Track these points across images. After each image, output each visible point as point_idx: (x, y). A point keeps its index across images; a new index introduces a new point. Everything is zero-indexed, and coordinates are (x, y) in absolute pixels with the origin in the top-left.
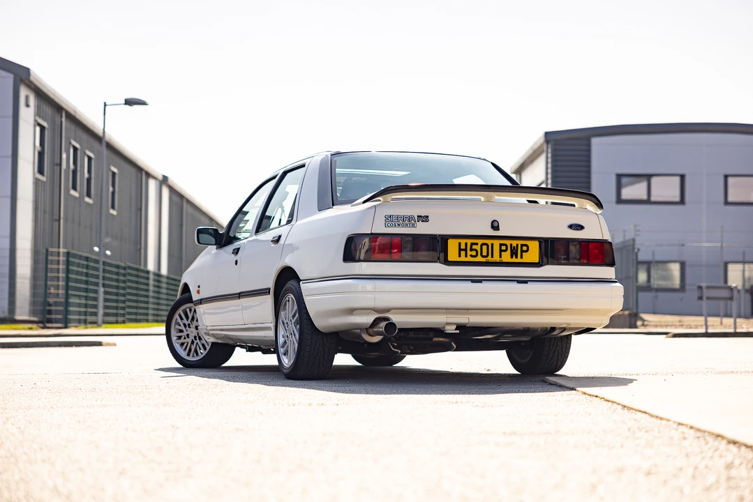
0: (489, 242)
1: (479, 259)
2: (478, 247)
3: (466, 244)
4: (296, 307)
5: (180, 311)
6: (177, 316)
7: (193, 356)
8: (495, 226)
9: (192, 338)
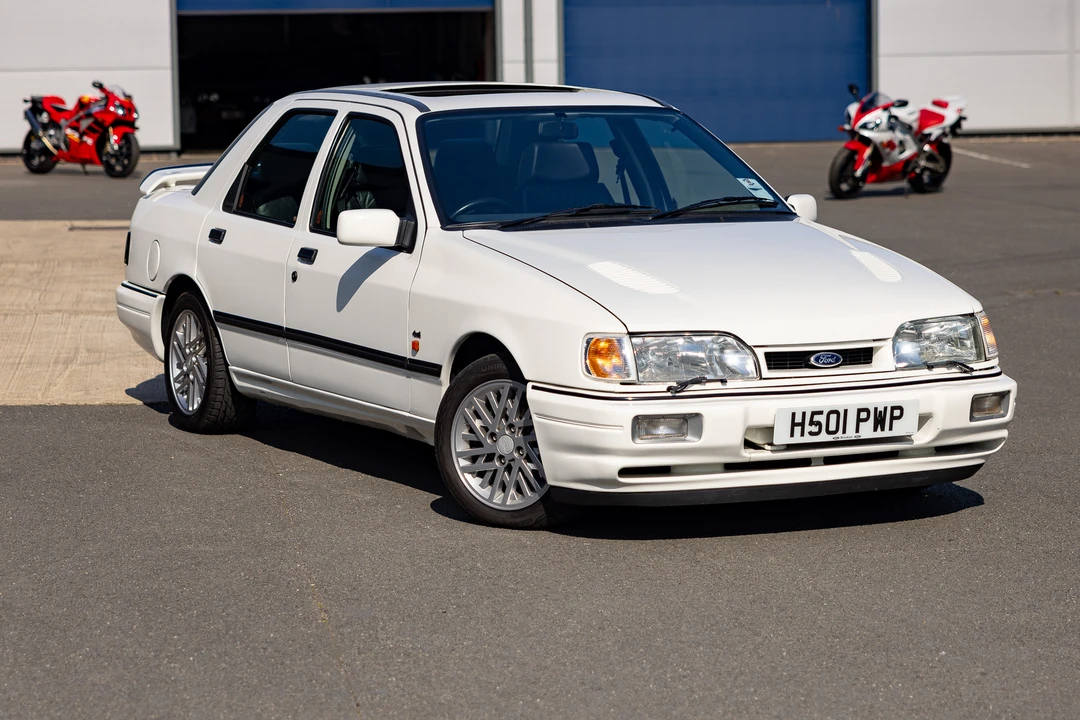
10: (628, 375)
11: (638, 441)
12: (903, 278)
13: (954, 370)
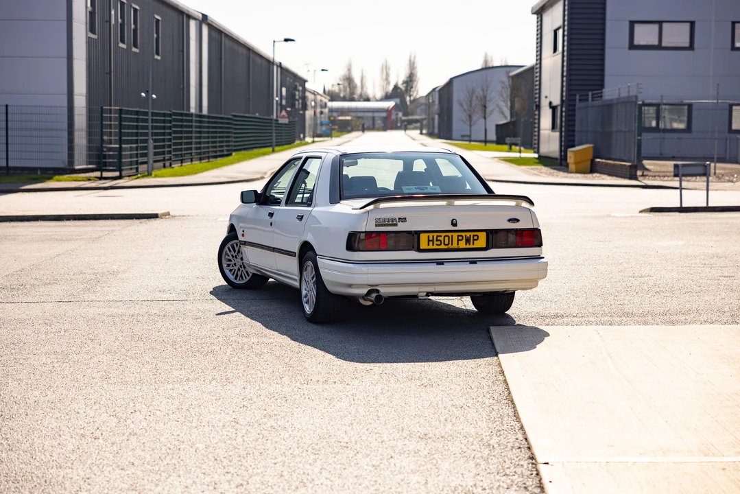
0: (450, 234)
1: (443, 247)
2: (442, 239)
3: (433, 236)
4: (314, 273)
5: (229, 245)
6: (226, 249)
7: (239, 280)
8: (454, 224)
9: (238, 266)
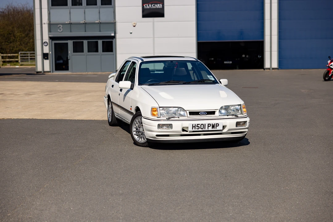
10: (159, 116)
11: (159, 129)
12: (227, 96)
13: (234, 116)
